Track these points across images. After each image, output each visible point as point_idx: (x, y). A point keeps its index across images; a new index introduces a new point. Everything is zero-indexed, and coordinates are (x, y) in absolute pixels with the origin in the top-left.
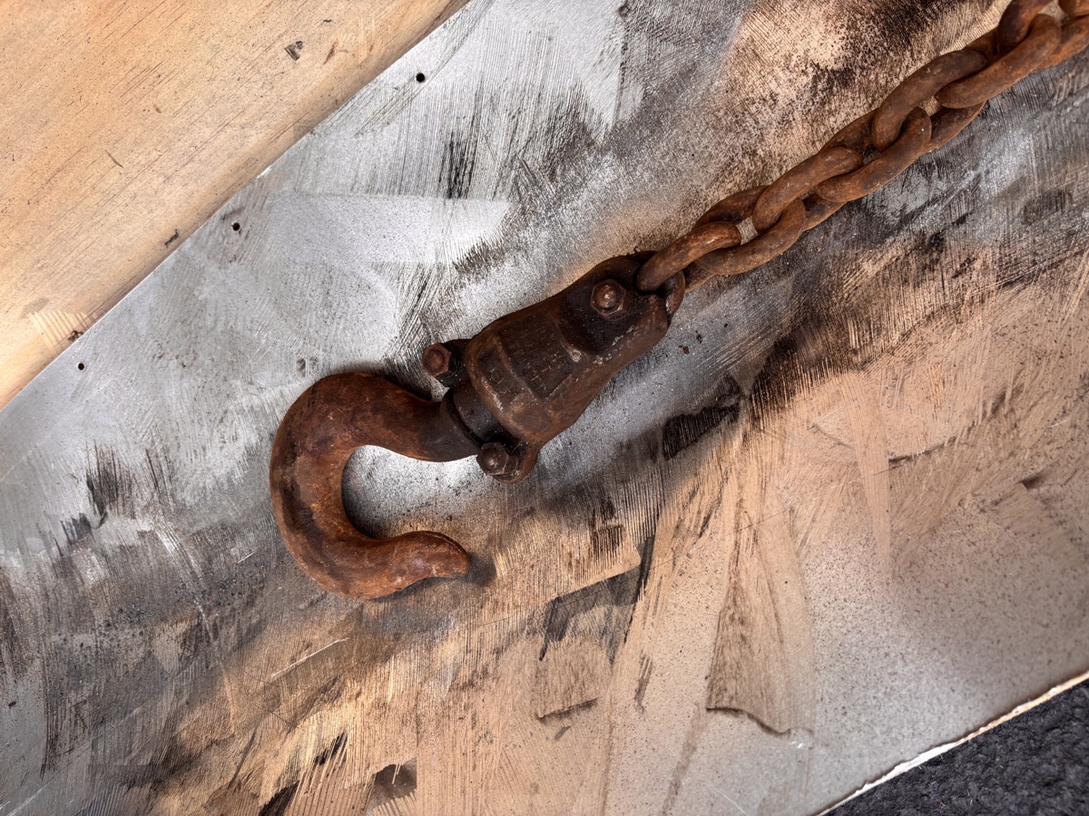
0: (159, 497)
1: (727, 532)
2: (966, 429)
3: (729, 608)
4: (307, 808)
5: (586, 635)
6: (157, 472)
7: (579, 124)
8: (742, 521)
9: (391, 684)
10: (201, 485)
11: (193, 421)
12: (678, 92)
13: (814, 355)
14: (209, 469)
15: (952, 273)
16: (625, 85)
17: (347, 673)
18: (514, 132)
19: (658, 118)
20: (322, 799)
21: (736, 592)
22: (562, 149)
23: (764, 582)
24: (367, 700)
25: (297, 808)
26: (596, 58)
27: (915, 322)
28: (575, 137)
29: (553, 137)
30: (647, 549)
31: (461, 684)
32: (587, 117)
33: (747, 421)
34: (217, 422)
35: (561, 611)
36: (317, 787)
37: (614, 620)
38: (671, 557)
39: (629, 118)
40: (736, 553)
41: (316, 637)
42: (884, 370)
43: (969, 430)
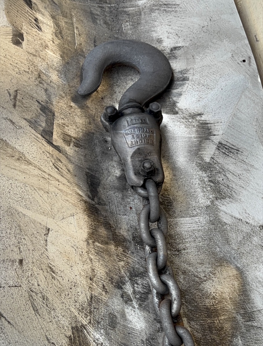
0: (160, 4)
1: (50, 172)
2: (48, 256)
3: (25, 158)
4: (22, 9)
5: (37, 116)
6: (169, 6)
7: (226, 197)
8: (52, 178)
9: (51, 53)
10: (157, 20)
11: (182, 24)
12: (222, 235)
13: (99, 230)
14: (162, 25)
15: (105, 284)
16: (233, 218)
17: (63, 42)
18: (233, 174)
19: (215, 225)
20: (23, 15)
21: (29, 163)
22: (219, 188)
23: (28, 172)
24: (50, 44)
25: (24, 5)
26: (248, 212)
27: (94, 265)
28: (221, 194)
29: (225, 186)
30: (57, 148)
31: (41, 74)
32: (227, 201)
33: (86, 200)
34: (177, 33)
35: (50, 114)
36: (28, 15)
37: (38, 127)
38: (50, 152)
39: (220, 215)
40: (42, 170)
41: (81, 39)
42: (82, 246)
43: (48, 257)
